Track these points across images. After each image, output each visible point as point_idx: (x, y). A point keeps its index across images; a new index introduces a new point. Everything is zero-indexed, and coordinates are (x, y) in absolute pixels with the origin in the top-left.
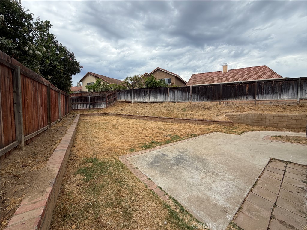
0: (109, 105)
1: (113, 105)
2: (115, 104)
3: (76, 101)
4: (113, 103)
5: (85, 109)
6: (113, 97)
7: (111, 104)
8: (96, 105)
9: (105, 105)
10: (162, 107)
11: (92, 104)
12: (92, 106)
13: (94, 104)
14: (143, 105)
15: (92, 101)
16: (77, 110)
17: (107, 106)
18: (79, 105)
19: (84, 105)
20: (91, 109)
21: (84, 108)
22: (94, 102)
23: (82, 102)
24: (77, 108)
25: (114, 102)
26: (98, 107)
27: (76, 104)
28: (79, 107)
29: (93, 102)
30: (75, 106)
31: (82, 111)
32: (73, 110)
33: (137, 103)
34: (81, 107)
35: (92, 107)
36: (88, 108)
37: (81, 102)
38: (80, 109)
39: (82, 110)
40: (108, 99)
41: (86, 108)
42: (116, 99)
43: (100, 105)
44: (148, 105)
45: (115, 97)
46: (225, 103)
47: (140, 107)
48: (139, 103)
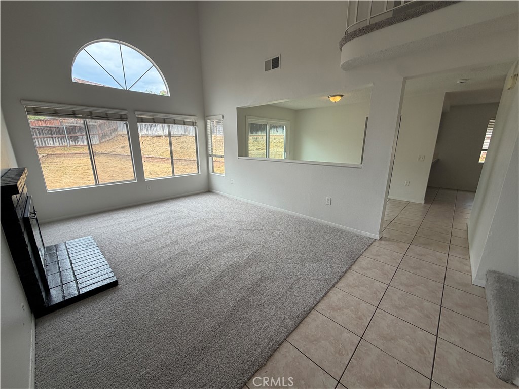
0: (104, 140)
1: (111, 139)
2: (115, 139)
3: (39, 133)
4: (111, 137)
5: (59, 147)
6: (110, 127)
7: (108, 138)
8: (80, 140)
9: (96, 141)
10: (178, 143)
11: (71, 137)
12: (72, 141)
13: (75, 139)
14: (156, 139)
15: (70, 134)
16: (44, 147)
17: (100, 141)
18: (47, 140)
19: (57, 140)
20: (71, 146)
21: (57, 144)
22: (76, 135)
23: (52, 134)
24: (43, 144)
25: (113, 135)
26: (83, 142)
27: (40, 138)
28: (48, 143)
29: (73, 135)
30: (40, 142)
31: (54, 149)
33: (148, 136)
34: (51, 142)
35: (72, 143)
36: (65, 144)
37: (50, 136)
38: (50, 146)
39: (54, 147)
40: (100, 130)
41: (61, 145)
42: (115, 130)
44: (162, 141)
45: (114, 127)
46: (254, 138)
47: (149, 143)
48: (149, 137)
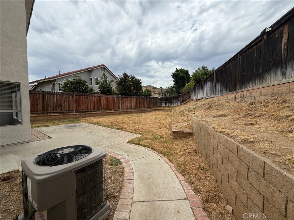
0: (183, 103)
2: (189, 102)
3: (161, 101)
4: (187, 102)
6: (187, 96)
7: (185, 102)
8: (173, 103)
9: (179, 103)
13: (171, 103)
17: (181, 104)
19: (165, 103)
21: (165, 105)
25: (188, 100)
26: (174, 105)
29: (171, 101)
31: (163, 107)
32: (159, 106)
34: (163, 104)
35: (170, 105)
36: (167, 105)
37: (163, 101)
40: (182, 98)
42: (190, 97)
43: (176, 103)
45: (189, 96)
